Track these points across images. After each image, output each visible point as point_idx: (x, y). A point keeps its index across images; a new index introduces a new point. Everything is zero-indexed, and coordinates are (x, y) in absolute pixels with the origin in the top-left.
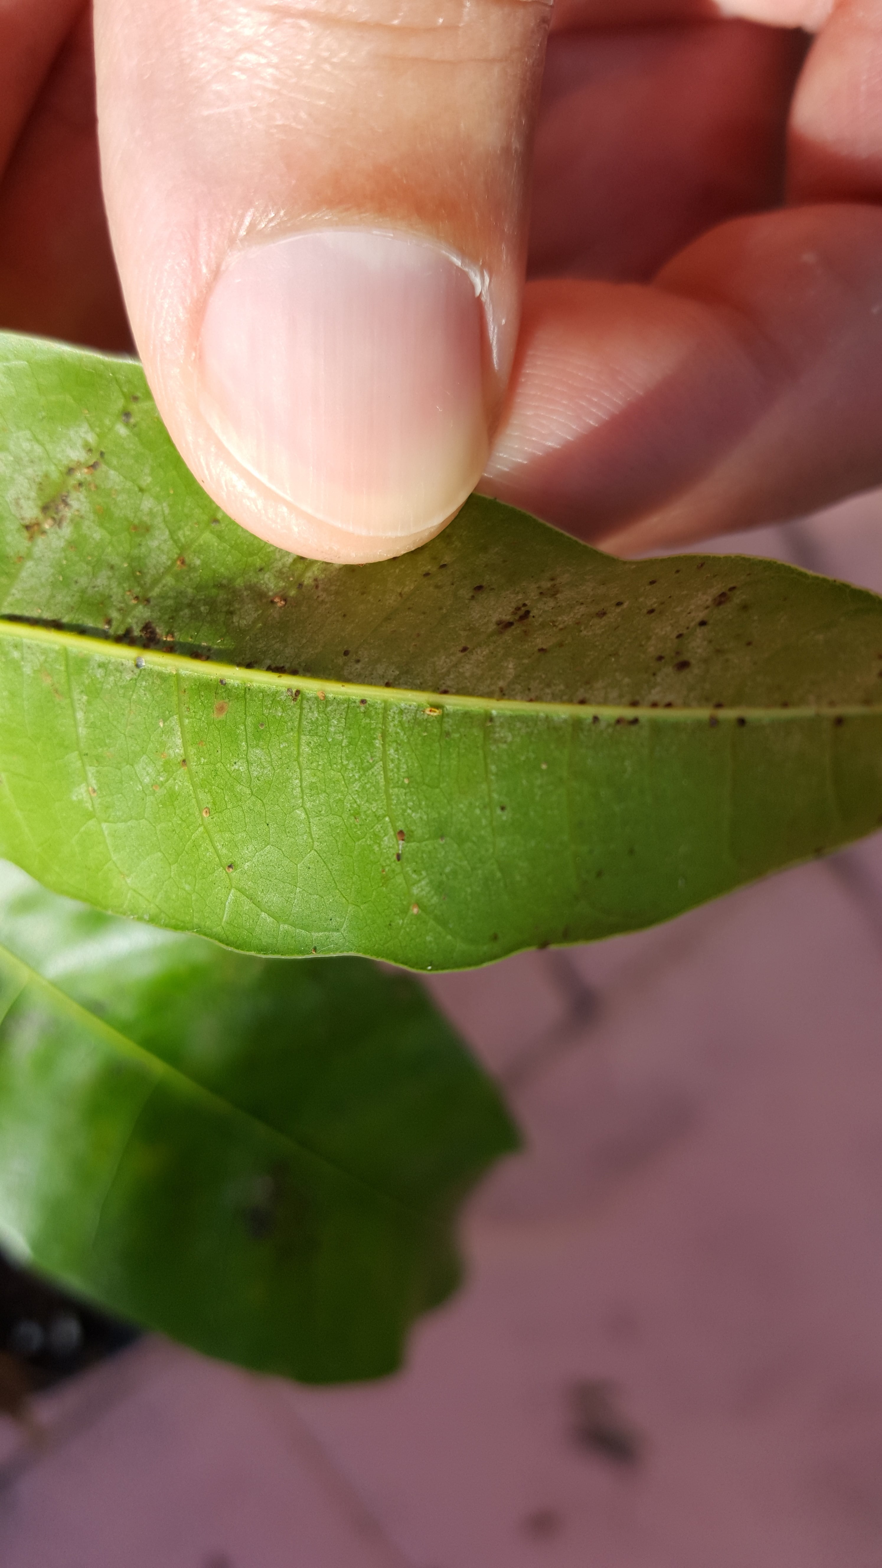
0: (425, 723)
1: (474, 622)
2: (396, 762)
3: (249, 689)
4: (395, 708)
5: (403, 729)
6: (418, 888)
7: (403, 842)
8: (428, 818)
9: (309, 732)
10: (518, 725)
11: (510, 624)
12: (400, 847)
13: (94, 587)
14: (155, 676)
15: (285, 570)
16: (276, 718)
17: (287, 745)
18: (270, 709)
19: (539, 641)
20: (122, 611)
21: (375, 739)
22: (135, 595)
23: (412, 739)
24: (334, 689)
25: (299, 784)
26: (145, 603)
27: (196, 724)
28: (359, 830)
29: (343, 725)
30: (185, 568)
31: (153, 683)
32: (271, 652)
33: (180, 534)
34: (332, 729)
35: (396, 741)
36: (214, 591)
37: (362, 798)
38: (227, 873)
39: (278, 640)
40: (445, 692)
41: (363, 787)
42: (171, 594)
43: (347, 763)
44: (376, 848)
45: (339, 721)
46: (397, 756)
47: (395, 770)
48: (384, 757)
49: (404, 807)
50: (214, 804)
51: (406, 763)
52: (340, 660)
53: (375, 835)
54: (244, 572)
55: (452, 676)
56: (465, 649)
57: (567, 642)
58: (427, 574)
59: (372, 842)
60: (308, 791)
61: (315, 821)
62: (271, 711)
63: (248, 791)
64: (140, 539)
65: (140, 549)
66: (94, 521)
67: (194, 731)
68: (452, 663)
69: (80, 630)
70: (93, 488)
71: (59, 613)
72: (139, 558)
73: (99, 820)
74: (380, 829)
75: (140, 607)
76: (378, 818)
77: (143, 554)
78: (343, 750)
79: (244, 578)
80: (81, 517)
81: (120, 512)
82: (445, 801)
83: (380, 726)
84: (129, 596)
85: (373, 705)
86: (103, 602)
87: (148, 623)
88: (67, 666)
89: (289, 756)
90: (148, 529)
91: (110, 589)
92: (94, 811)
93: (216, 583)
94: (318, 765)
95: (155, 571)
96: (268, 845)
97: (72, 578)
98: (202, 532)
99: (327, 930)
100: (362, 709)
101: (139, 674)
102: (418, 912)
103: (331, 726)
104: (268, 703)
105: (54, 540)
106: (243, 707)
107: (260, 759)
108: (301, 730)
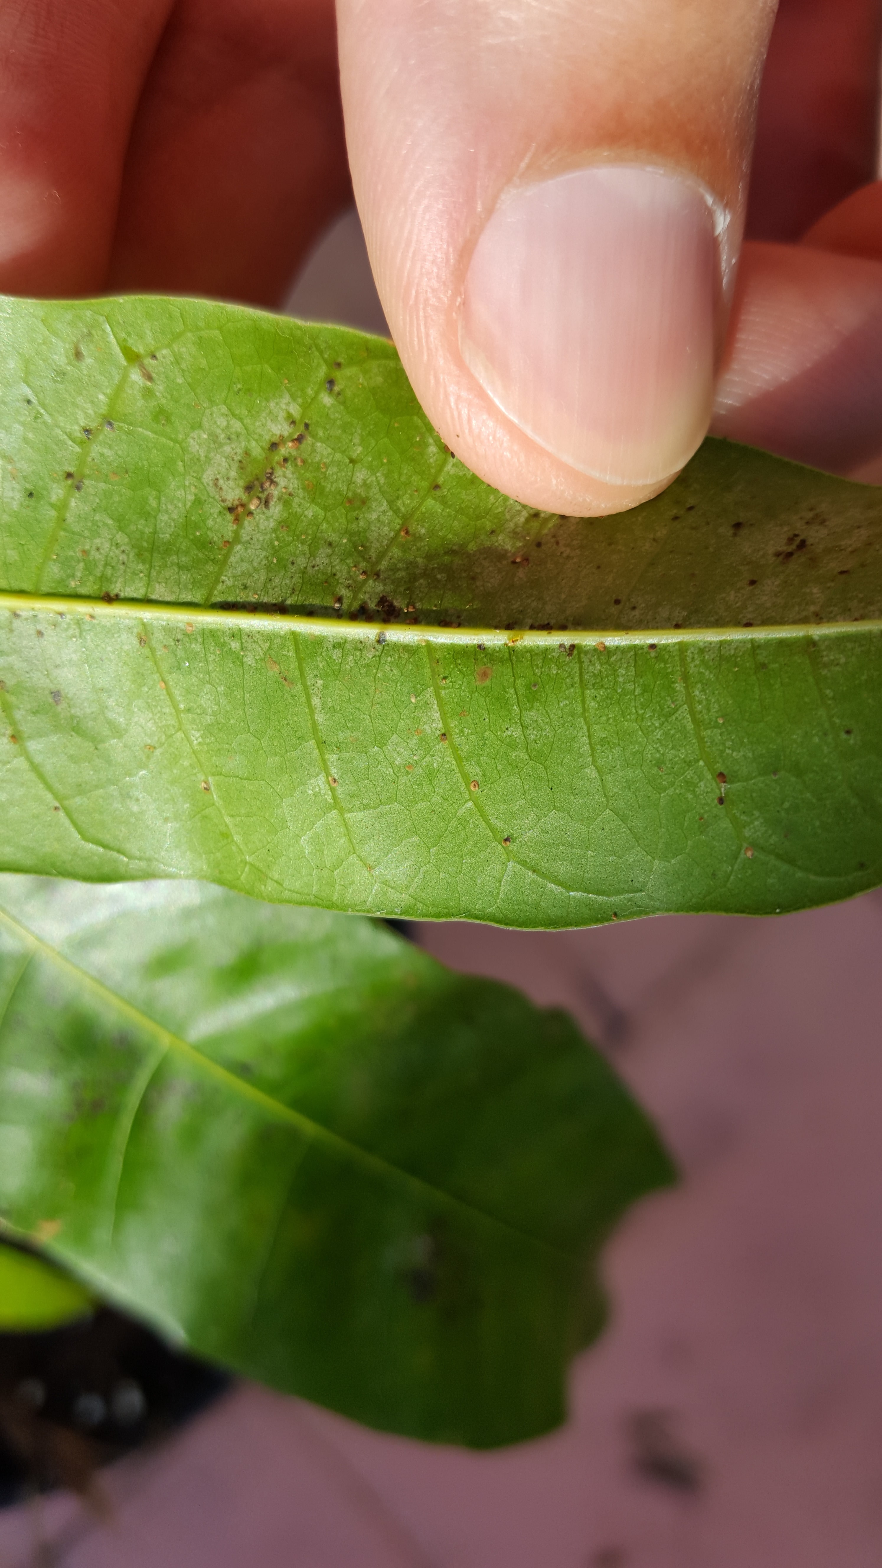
0: (733, 659)
1: (749, 557)
2: (704, 703)
3: (514, 651)
4: (692, 649)
5: (707, 667)
6: (750, 830)
7: (726, 784)
8: (753, 754)
9: (594, 685)
10: (849, 646)
11: (790, 555)
12: (722, 789)
13: (313, 567)
14: (401, 651)
15: (518, 530)
16: (550, 677)
17: (568, 703)
18: (542, 668)
19: (834, 565)
20: (350, 588)
21: (673, 682)
22: (361, 572)
23: (721, 677)
24: (615, 640)
25: (587, 741)
26: (375, 577)
27: (455, 694)
28: (664, 780)
29: (633, 673)
30: (409, 538)
31: (400, 657)
32: (529, 611)
33: (399, 503)
34: (621, 679)
35: (701, 681)
36: (447, 559)
37: (666, 747)
38: (503, 847)
39: (533, 599)
40: (748, 625)
41: (666, 734)
42: (400, 565)
43: (643, 711)
44: (690, 796)
45: (627, 669)
46: (705, 697)
47: (704, 711)
48: (690, 700)
49: (721, 748)
50: (484, 775)
51: (718, 701)
52: (614, 610)
53: (687, 782)
54: (475, 537)
55: (750, 609)
56: (753, 582)
57: (867, 562)
58: (676, 518)
59: (683, 791)
60: (599, 746)
61: (609, 778)
62: (543, 670)
63: (525, 757)
64: (356, 512)
65: (359, 524)
66: (304, 498)
67: (453, 702)
68: (745, 597)
69: (309, 612)
70: (299, 463)
71: (279, 597)
72: (359, 532)
73: (341, 811)
74: (692, 775)
75: (371, 581)
76: (689, 764)
77: (362, 527)
78: (637, 699)
79: (476, 542)
80: (290, 494)
81: (332, 486)
82: (773, 734)
83: (678, 668)
84: (355, 572)
85: (666, 647)
86: (328, 582)
87: (383, 596)
88: (297, 651)
89: (573, 714)
90: (364, 502)
91: (333, 567)
92: (335, 802)
93: (447, 550)
94: (608, 719)
95: (378, 545)
96: (552, 810)
97: (288, 560)
98: (423, 500)
99: (628, 892)
100: (653, 654)
101: (383, 650)
102: (752, 855)
103: (618, 676)
104: (540, 662)
105: (262, 521)
106: (510, 670)
107: (537, 721)
108: (583, 685)
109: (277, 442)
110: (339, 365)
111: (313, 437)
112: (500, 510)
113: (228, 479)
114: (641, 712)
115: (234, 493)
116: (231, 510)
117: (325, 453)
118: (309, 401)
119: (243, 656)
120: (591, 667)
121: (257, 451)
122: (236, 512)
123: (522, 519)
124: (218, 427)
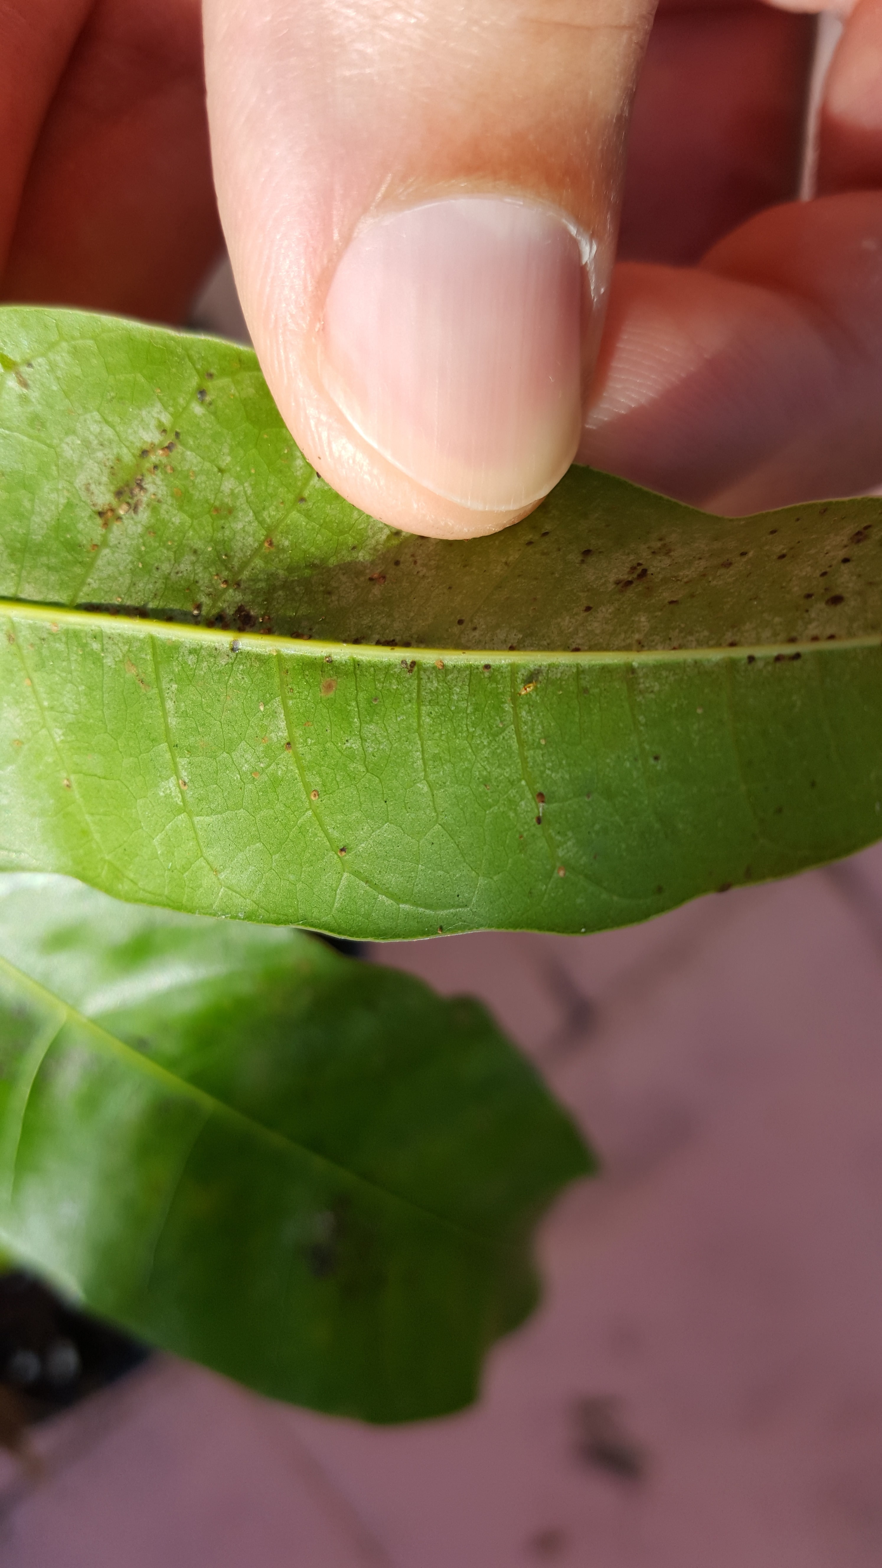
0: (559, 682)
1: (591, 584)
2: (530, 724)
3: (359, 665)
4: (523, 671)
6: (563, 850)
7: (544, 804)
8: (570, 777)
9: (430, 701)
10: (664, 674)
11: (629, 583)
12: (541, 809)
13: (177, 573)
14: (253, 659)
15: (379, 547)
16: (390, 692)
17: (404, 717)
18: (383, 683)
19: (667, 596)
20: (211, 596)
21: (503, 703)
22: (223, 580)
23: (546, 699)
24: (453, 658)
25: (421, 757)
26: (235, 587)
27: (301, 704)
28: (490, 798)
29: (467, 692)
30: (273, 550)
31: (251, 666)
32: (378, 626)
33: (265, 514)
34: (455, 697)
35: (528, 703)
36: (307, 572)
37: (493, 764)
38: (339, 857)
39: (384, 615)
40: (577, 650)
41: (493, 753)
42: (261, 576)
43: (474, 729)
44: (512, 814)
45: (461, 688)
46: (530, 718)
47: (529, 732)
48: (517, 720)
49: (542, 768)
50: (324, 785)
51: (542, 722)
52: (456, 629)
53: (510, 801)
54: (336, 552)
55: (581, 635)
56: (588, 609)
57: (698, 593)
58: (530, 543)
59: (506, 809)
60: (431, 762)
61: (440, 793)
62: (385, 684)
63: (363, 769)
64: (223, 522)
65: (224, 532)
66: (172, 505)
67: (299, 712)
68: (578, 622)
69: (167, 616)
70: (169, 471)
71: (141, 601)
72: (224, 541)
73: (190, 815)
74: (515, 794)
75: (231, 591)
76: (512, 783)
77: (228, 536)
78: (469, 717)
79: (337, 557)
80: (159, 501)
81: (200, 494)
82: (589, 757)
83: (509, 689)
84: (217, 580)
85: (499, 669)
86: (190, 588)
87: (242, 606)
88: (154, 654)
89: (408, 729)
90: (231, 511)
91: (196, 574)
92: (184, 805)
93: (308, 564)
94: (441, 735)
95: (242, 555)
96: (386, 823)
97: (153, 565)
98: (288, 512)
99: (453, 906)
100: (487, 674)
101: (236, 658)
102: (565, 874)
103: (453, 694)
104: (381, 677)
105: (130, 526)
106: (353, 683)
107: (375, 734)
108: (420, 701)
109: (148, 449)
110: (211, 376)
111: (183, 445)
112: (363, 526)
113: (100, 484)
114: (471, 730)
115: (104, 497)
116: (101, 514)
117: (195, 461)
118: (181, 410)
119: (103, 657)
120: (428, 684)
121: (128, 457)
122: (105, 516)
123: (384, 537)
124: (91, 432)
